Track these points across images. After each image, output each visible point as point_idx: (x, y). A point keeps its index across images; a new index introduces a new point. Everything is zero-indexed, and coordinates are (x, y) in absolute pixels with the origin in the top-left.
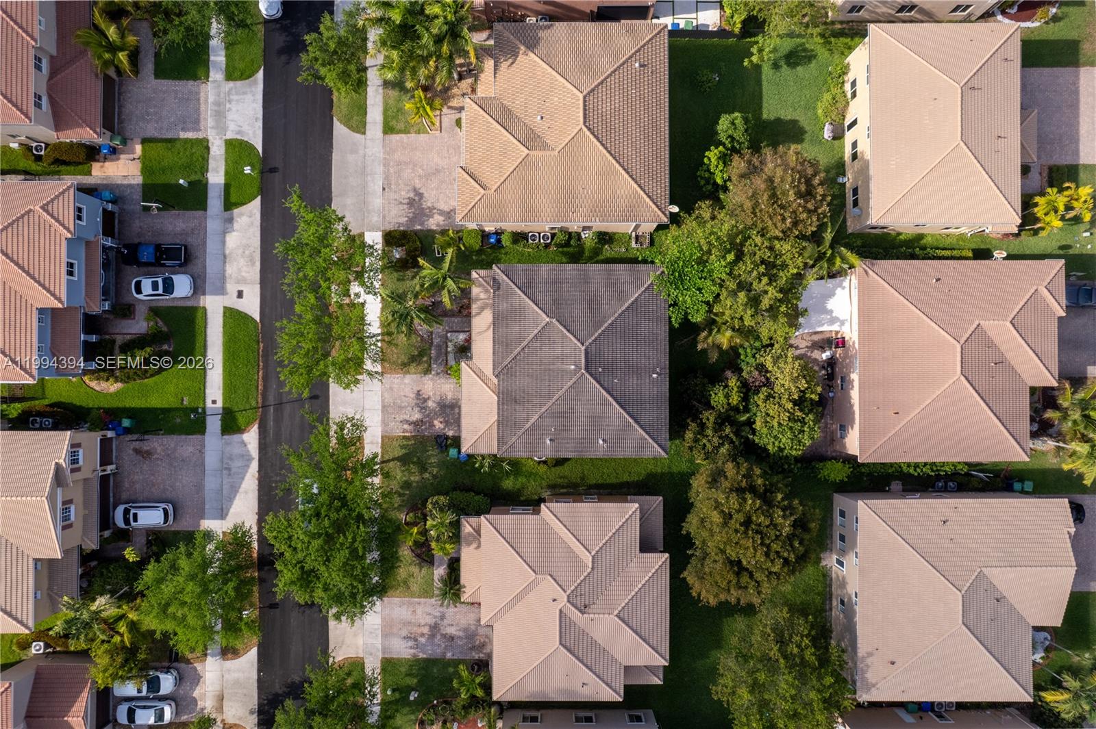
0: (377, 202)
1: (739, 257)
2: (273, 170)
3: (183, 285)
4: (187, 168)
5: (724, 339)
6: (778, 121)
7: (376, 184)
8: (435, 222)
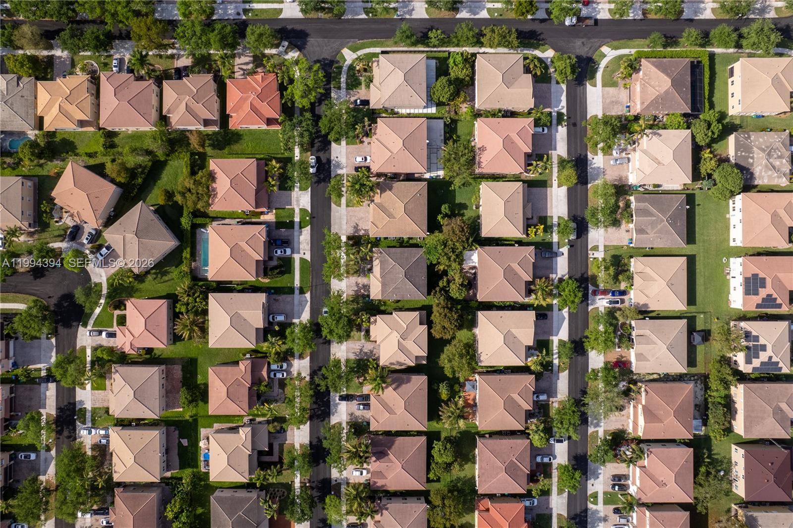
0: (344, 227)
1: (445, 246)
2: (314, 217)
3: (288, 251)
4: (289, 216)
5: (441, 268)
6: (460, 203)
7: (344, 222)
8: (362, 233)
